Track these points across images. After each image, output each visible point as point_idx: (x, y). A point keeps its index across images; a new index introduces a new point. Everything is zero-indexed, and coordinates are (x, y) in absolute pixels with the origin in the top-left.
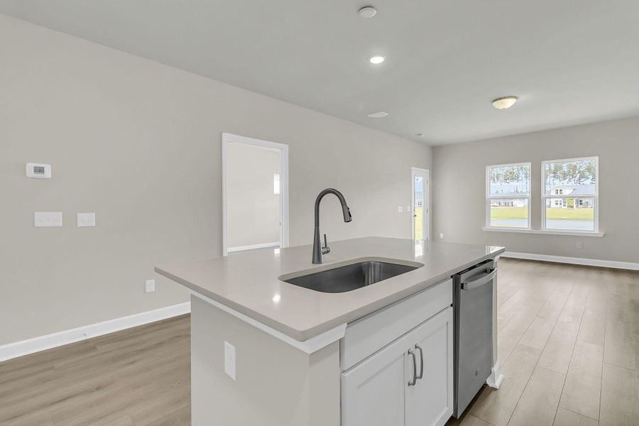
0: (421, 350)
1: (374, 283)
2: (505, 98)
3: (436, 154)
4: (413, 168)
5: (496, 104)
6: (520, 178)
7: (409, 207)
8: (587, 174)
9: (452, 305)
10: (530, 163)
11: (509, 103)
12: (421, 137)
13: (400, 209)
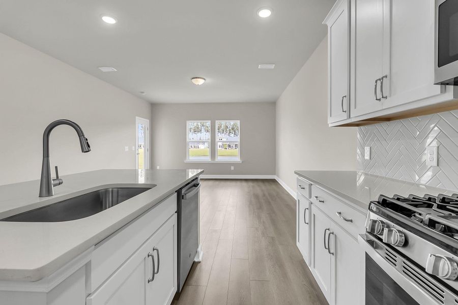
0: (157, 250)
1: (112, 206)
2: (199, 78)
3: (154, 109)
4: (137, 117)
5: (194, 81)
6: (202, 131)
7: (133, 147)
8: (232, 131)
9: (176, 212)
10: (210, 121)
11: (200, 82)
12: (143, 94)
13: (127, 149)
